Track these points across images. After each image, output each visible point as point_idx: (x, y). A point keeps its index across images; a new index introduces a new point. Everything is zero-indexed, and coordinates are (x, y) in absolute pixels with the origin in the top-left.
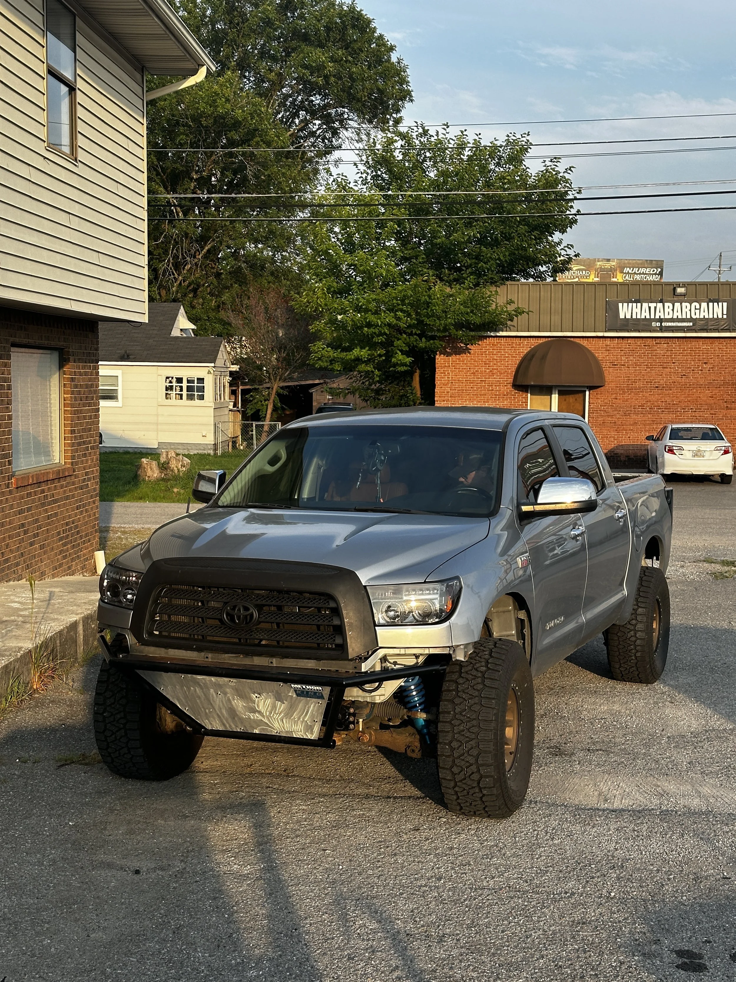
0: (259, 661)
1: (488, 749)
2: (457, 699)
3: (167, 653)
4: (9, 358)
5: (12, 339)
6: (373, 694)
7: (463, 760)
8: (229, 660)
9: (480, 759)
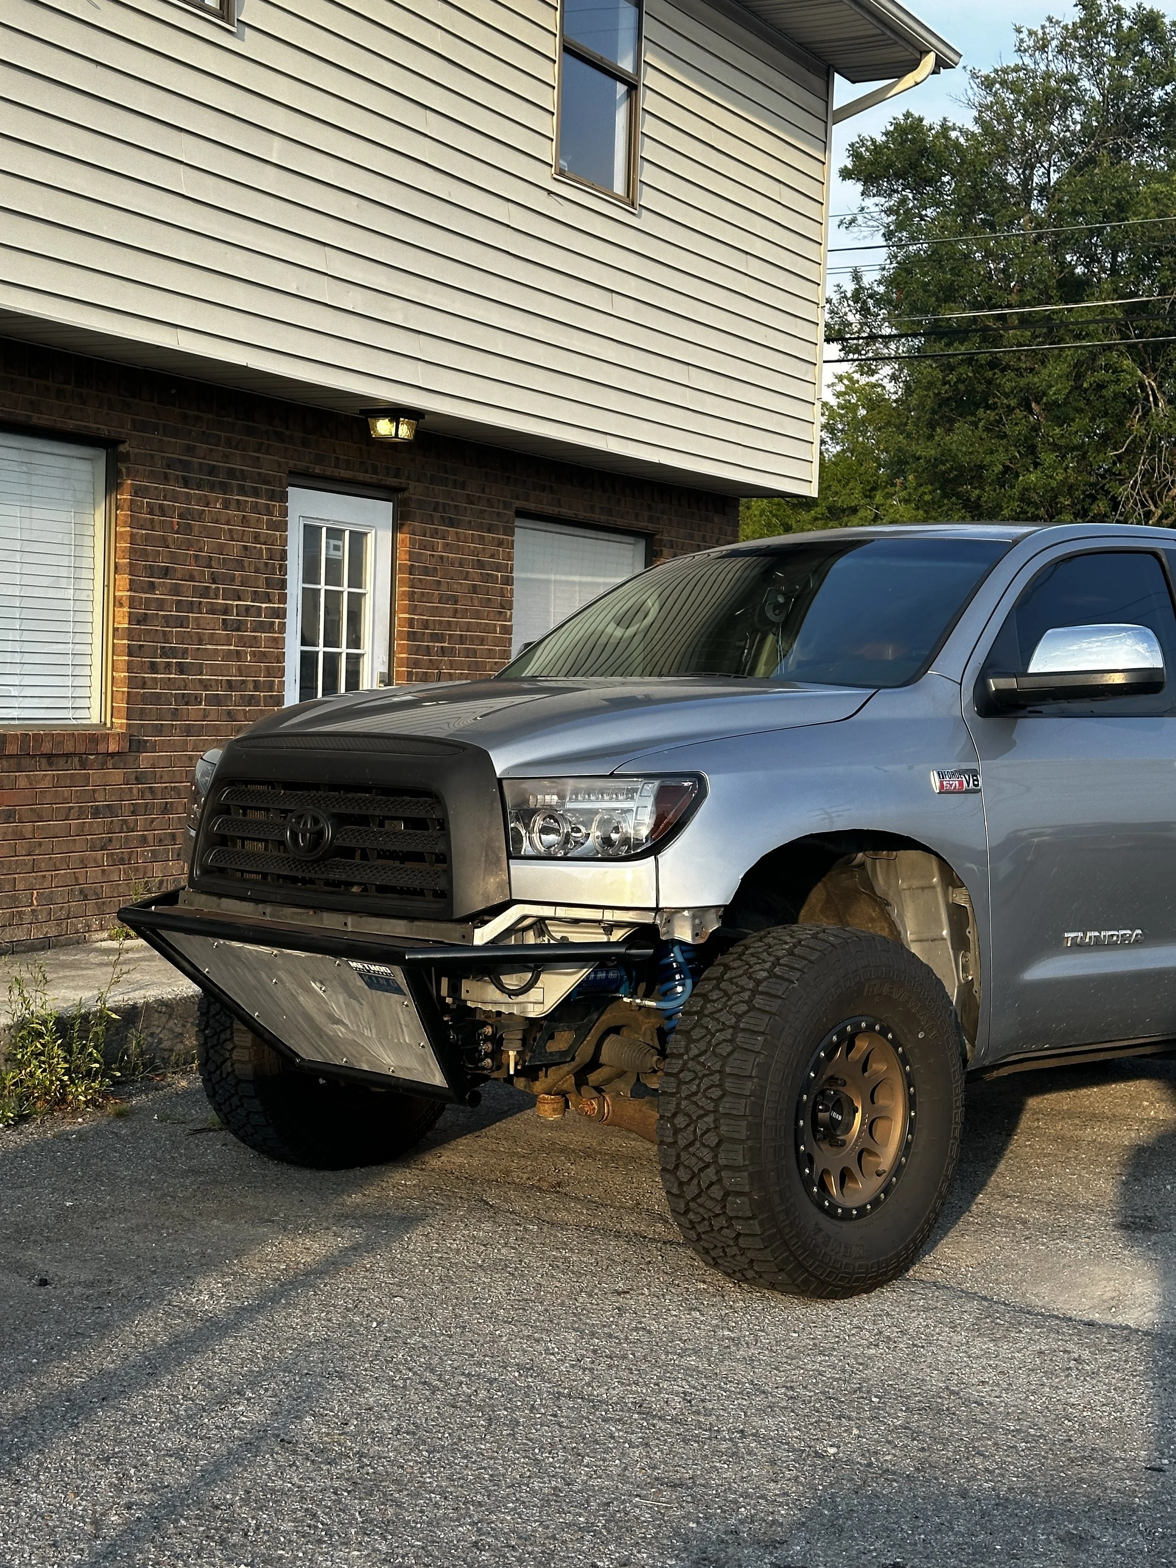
0: (331, 922)
1: (736, 1136)
2: (696, 1030)
3: (219, 905)
4: (513, 535)
5: (517, 504)
6: (521, 998)
7: (694, 1154)
8: (292, 919)
9: (722, 1155)
